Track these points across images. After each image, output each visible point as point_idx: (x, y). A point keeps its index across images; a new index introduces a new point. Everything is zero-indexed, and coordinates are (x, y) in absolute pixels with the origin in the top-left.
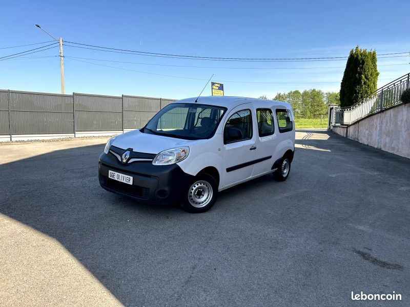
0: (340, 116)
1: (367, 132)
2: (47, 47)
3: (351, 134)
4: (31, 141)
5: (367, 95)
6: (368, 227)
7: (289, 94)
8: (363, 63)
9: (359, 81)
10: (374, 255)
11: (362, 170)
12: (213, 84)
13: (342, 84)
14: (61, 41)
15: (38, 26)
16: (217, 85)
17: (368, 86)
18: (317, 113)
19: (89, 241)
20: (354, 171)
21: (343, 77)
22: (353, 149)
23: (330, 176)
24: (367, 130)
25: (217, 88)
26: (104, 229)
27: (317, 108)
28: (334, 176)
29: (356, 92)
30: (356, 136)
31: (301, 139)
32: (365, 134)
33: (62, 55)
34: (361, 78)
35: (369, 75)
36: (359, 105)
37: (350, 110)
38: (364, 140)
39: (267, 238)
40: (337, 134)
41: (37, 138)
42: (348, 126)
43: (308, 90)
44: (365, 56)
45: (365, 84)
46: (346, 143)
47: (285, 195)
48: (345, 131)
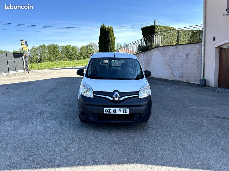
8: (109, 32)
9: (108, 41)
25: (24, 44)
29: (108, 47)
35: (112, 38)
44: (109, 29)
45: (111, 43)
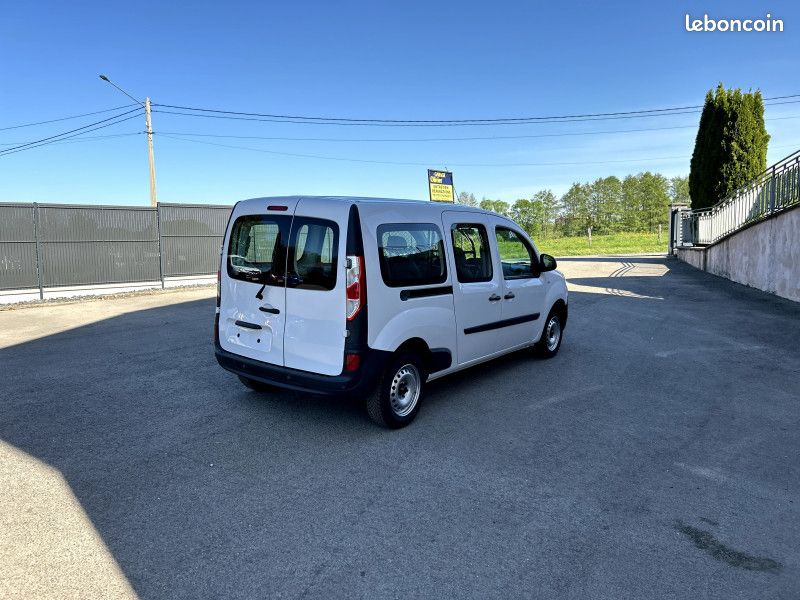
0: (692, 227)
1: (746, 259)
2: (123, 117)
3: (713, 263)
4: (80, 297)
5: (745, 182)
6: (719, 470)
7: (597, 183)
8: (734, 117)
9: (726, 156)
10: (721, 537)
11: (728, 340)
12: (431, 173)
13: (692, 161)
14: (148, 104)
15: (105, 79)
16: (439, 175)
17: (748, 163)
18: (656, 220)
19: (120, 511)
20: (710, 344)
21: (693, 147)
22: (715, 295)
23: (658, 354)
24: (745, 254)
25: (440, 181)
26: (157, 485)
27: (654, 210)
28: (665, 355)
29: (721, 177)
30: (725, 268)
31: (607, 276)
32: (741, 263)
33: (150, 130)
34: (730, 149)
35: (749, 141)
36: (727, 203)
37: (711, 213)
38: (740, 276)
39: (492, 499)
40: (686, 263)
41: (91, 293)
42: (708, 247)
43: (634, 174)
44: (739, 102)
45: (739, 159)
46: (701, 283)
47: (552, 400)
48: (702, 258)
